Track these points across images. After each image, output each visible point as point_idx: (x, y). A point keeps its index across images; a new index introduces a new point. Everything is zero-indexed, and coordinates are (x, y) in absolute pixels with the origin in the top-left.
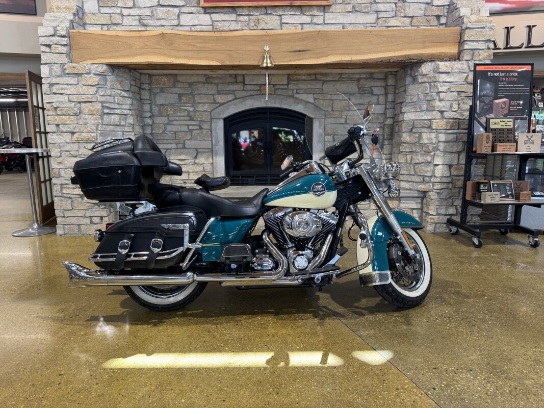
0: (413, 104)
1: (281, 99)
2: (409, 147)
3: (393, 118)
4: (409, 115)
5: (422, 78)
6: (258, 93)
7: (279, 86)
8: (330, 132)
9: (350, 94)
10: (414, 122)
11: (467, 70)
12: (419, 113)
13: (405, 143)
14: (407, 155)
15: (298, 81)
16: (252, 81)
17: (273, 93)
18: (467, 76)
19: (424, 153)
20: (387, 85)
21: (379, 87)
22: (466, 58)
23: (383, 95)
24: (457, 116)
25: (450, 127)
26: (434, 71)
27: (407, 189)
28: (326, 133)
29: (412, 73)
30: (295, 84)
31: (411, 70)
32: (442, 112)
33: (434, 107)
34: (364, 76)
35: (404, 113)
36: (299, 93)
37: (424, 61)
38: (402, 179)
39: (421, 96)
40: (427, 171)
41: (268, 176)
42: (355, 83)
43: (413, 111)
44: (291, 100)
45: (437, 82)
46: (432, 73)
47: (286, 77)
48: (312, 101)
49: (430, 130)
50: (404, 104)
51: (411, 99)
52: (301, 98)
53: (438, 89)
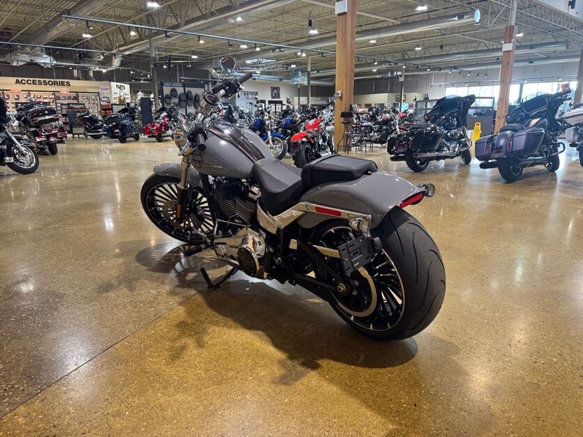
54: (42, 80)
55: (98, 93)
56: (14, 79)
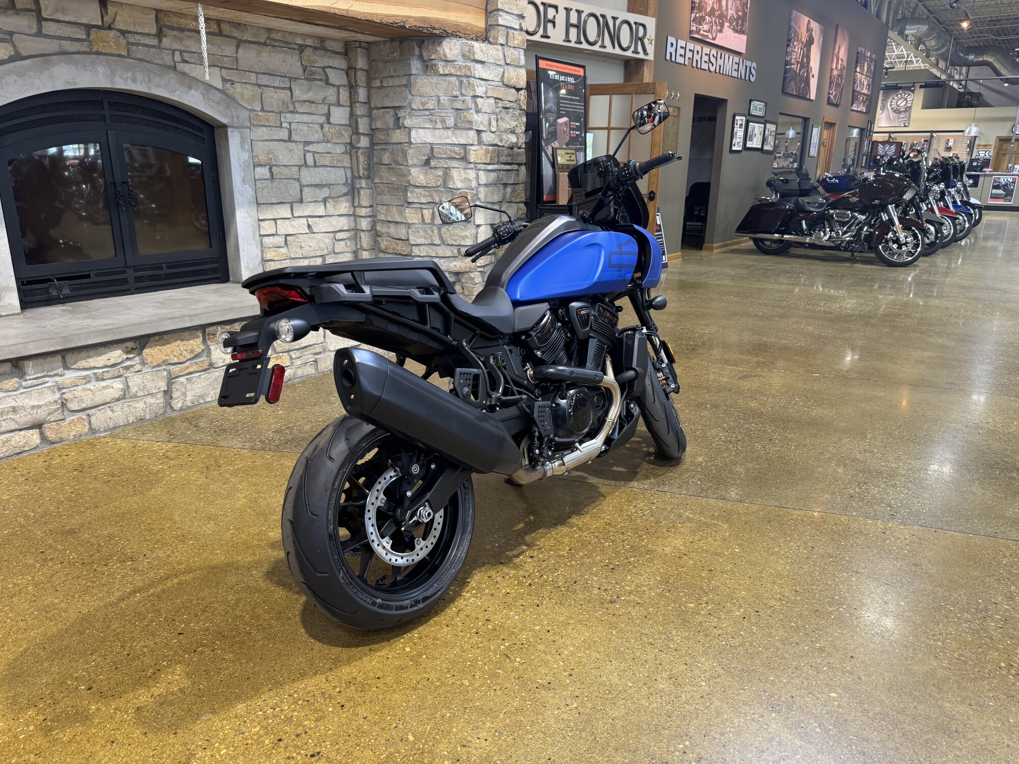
0: (427, 113)
1: (149, 71)
2: (427, 194)
3: (371, 135)
4: (422, 134)
5: (446, 66)
6: (84, 49)
7: (138, 37)
8: (262, 158)
9: (291, 79)
10: (432, 148)
11: (502, 63)
12: (442, 131)
13: (417, 187)
14: (422, 209)
15: (182, 30)
16: (63, 13)
17: (126, 55)
18: (504, 72)
20: (350, 68)
21: (335, 68)
22: (502, 40)
23: (344, 86)
24: (497, 141)
25: (491, 159)
26: (463, 56)
28: (256, 160)
29: (424, 54)
30: (175, 36)
31: (420, 47)
32: (479, 132)
33: (470, 122)
34: (309, 42)
35: (410, 129)
36: (187, 62)
37: (448, 36)
38: (418, 254)
39: (444, 99)
40: (465, 237)
41: (128, 271)
42: (296, 57)
43: (427, 126)
44: (172, 75)
45: (471, 77)
46: (461, 60)
47: (153, 16)
48: (219, 84)
49: (464, 164)
50: (409, 110)
51: (422, 103)
52: (193, 74)
53: (474, 90)
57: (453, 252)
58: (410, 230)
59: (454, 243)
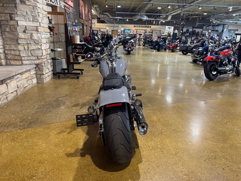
0: (23, 16)
2: (25, 41)
4: (22, 23)
10: (26, 27)
12: (28, 22)
13: (22, 39)
14: (24, 45)
18: (43, 6)
19: (35, 44)
24: (44, 26)
27: (28, 64)
32: (40, 23)
33: (38, 20)
35: (17, 21)
38: (24, 59)
39: (29, 13)
40: (39, 54)
43: (23, 20)
45: (36, 6)
46: (33, 1)
49: (36, 32)
50: (16, 15)
51: (21, 13)
54: (142, 25)
55: (160, 30)
56: (133, 25)
57: (35, 58)
58: (20, 52)
59: (36, 55)
